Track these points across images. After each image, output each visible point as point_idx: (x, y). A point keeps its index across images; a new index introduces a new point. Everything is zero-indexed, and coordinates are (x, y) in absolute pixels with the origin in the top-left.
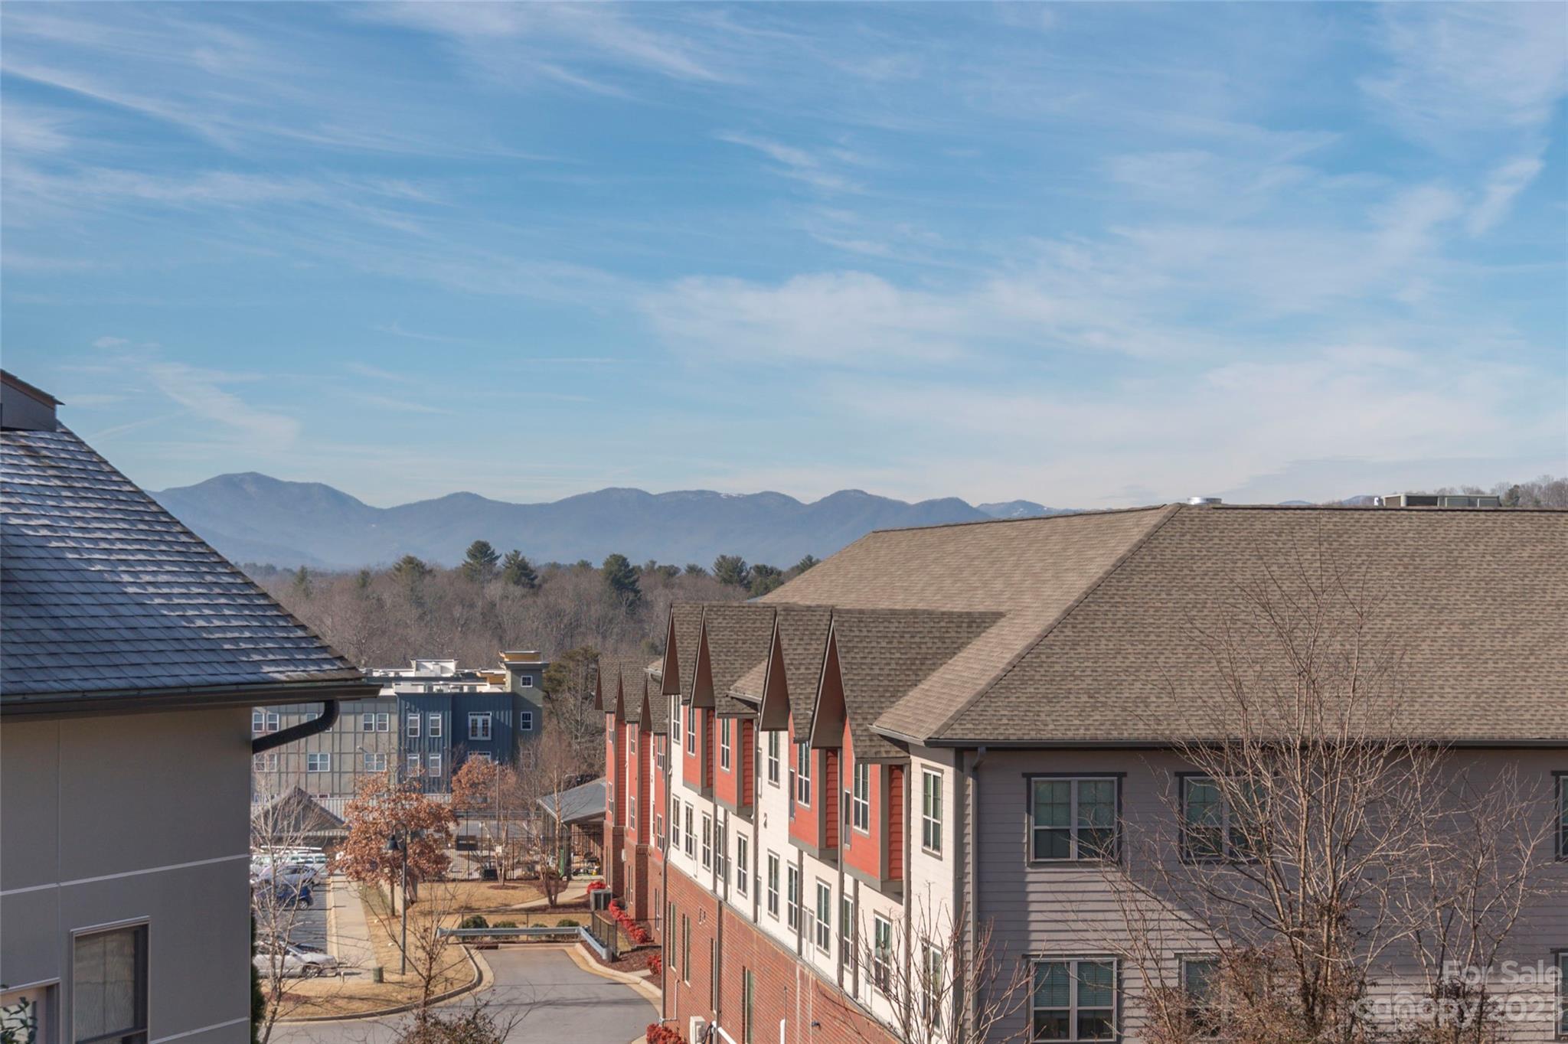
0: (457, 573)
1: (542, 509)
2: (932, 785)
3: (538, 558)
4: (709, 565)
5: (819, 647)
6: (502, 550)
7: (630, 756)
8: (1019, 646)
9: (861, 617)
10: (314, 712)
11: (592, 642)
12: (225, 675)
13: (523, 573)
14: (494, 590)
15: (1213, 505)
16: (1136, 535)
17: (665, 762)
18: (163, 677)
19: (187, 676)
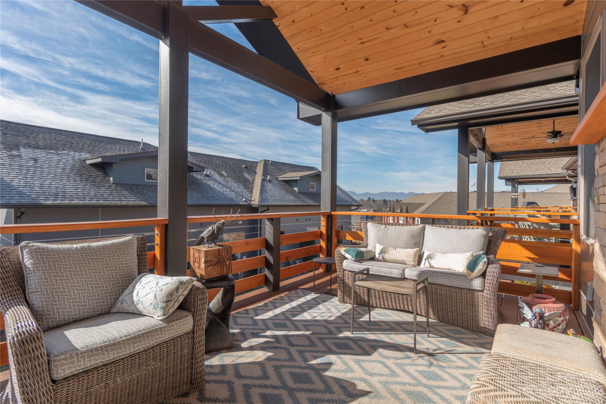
0: (366, 201)
1: (376, 194)
2: (418, 220)
3: (376, 199)
4: (395, 200)
5: (406, 207)
6: (372, 198)
7: (386, 219)
8: (428, 206)
9: (410, 203)
10: (357, 207)
11: (382, 208)
12: (350, 204)
13: (374, 201)
14: (371, 202)
15: (451, 192)
16: (441, 195)
17: (389, 220)
18: (344, 204)
19: (346, 204)
